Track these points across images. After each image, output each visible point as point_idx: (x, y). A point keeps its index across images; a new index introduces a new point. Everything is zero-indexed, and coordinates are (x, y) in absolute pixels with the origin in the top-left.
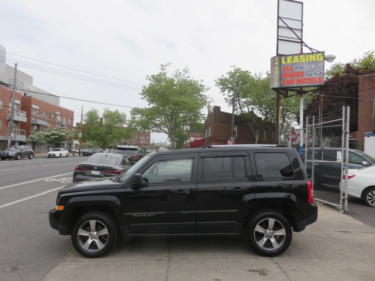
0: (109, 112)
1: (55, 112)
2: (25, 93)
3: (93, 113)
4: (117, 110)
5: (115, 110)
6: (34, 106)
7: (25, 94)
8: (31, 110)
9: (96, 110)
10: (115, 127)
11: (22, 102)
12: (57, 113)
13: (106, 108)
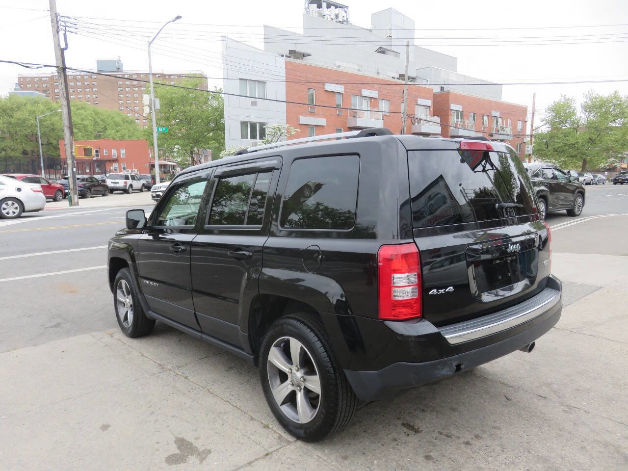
0: (596, 98)
1: (490, 113)
2: (441, 87)
3: (563, 106)
4: (616, 92)
5: (612, 92)
6: (453, 107)
7: (442, 89)
8: (450, 114)
9: (568, 100)
10: (611, 129)
11: (435, 102)
12: (494, 113)
13: (589, 92)
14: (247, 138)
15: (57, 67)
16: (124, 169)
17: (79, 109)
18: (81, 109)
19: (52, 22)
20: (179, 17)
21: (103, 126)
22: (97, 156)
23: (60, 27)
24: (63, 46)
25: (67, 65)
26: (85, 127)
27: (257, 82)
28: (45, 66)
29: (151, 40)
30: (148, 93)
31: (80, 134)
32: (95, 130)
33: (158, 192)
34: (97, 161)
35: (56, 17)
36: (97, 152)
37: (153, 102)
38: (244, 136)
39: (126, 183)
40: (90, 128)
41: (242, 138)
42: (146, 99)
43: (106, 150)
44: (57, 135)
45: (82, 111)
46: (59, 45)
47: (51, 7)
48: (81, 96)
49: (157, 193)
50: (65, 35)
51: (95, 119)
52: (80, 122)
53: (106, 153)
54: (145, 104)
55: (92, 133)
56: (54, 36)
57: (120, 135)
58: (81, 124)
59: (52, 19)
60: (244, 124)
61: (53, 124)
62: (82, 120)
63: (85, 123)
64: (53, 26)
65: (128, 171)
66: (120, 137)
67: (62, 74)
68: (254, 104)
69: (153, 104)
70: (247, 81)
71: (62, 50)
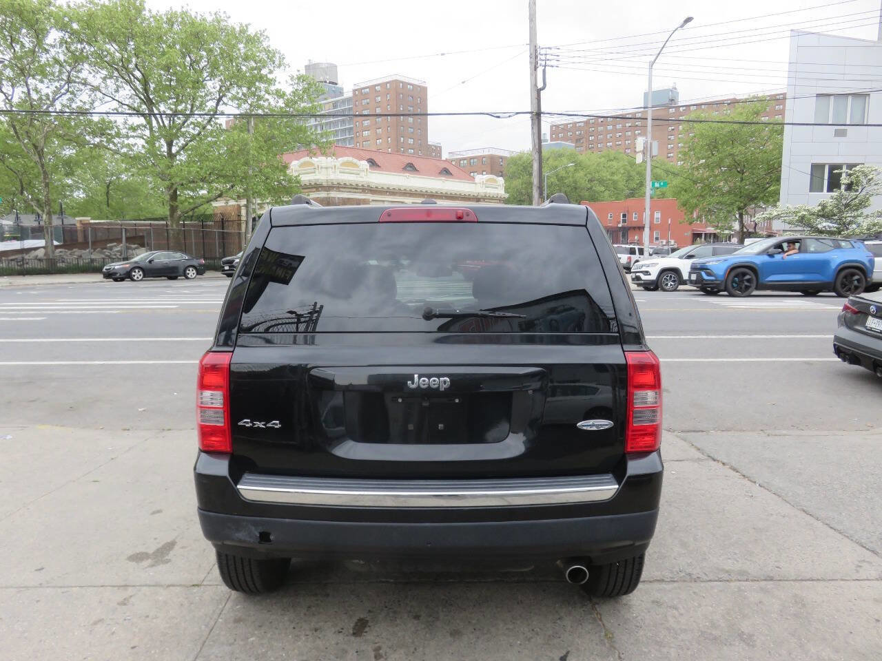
14: (822, 191)
15: (531, 113)
16: (657, 239)
17: (611, 160)
18: (613, 161)
19: (531, 58)
20: (689, 20)
21: (638, 182)
22: (624, 221)
23: (539, 62)
24: (540, 85)
25: (543, 110)
26: (615, 182)
27: (850, 98)
28: (517, 113)
29: (652, 59)
30: (644, 134)
31: (607, 193)
32: (627, 186)
33: (638, 272)
34: (623, 228)
35: (536, 50)
36: (624, 216)
37: (649, 146)
38: (815, 186)
39: (630, 258)
40: (621, 185)
41: (810, 191)
42: (640, 142)
43: (636, 214)
44: (579, 196)
45: (614, 163)
46: (536, 85)
47: (531, 40)
48: (620, 143)
49: (638, 274)
50: (544, 71)
51: (629, 172)
52: (609, 177)
53: (635, 218)
54: (637, 150)
55: (623, 190)
56: (531, 74)
57: (661, 191)
58: (609, 180)
59: (531, 54)
60: (817, 168)
61: (575, 182)
62: (613, 174)
63: (615, 178)
64: (531, 63)
65: (662, 242)
66: (658, 195)
67: (536, 122)
68: (839, 134)
69: (649, 149)
70: (832, 98)
71: (539, 91)
